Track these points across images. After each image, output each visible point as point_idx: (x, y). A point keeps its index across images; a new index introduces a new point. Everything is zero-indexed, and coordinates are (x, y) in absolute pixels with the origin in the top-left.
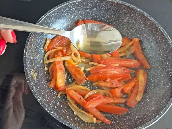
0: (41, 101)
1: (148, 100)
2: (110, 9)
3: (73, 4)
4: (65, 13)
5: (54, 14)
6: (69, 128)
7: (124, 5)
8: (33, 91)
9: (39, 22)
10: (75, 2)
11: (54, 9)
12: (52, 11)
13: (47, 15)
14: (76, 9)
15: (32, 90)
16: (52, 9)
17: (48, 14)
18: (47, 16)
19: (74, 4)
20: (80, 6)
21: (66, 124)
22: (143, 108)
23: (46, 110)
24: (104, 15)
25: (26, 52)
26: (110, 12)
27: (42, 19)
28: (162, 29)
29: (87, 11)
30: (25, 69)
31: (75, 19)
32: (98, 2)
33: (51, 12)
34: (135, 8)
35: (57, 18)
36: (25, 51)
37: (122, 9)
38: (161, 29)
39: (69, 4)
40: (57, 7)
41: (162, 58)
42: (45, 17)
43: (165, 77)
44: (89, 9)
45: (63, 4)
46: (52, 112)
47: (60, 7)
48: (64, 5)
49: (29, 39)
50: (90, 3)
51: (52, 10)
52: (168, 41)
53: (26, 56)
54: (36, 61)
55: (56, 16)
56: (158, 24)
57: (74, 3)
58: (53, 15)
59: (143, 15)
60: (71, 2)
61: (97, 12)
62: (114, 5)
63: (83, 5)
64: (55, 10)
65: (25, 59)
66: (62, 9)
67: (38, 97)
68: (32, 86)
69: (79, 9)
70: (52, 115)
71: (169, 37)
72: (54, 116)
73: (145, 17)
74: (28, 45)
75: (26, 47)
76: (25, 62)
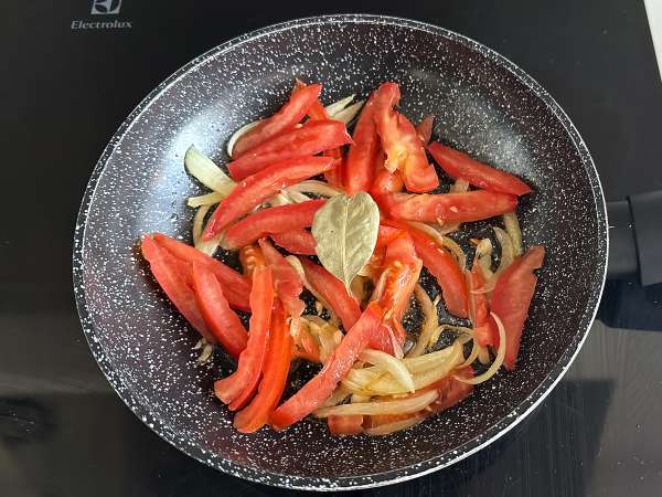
0: (126, 394)
2: (399, 54)
3: (263, 42)
4: (237, 78)
6: (219, 472)
7: (440, 38)
8: (103, 360)
9: (132, 119)
10: (266, 37)
11: (187, 69)
12: (183, 76)
13: (164, 91)
14: (276, 60)
15: (100, 360)
16: (182, 69)
18: (162, 93)
19: (266, 45)
20: (290, 51)
21: (209, 461)
23: (145, 419)
25: (82, 229)
26: (402, 65)
27: (143, 106)
28: (563, 117)
29: (320, 65)
30: (76, 289)
32: (352, 32)
33: (179, 79)
34: (477, 46)
35: (208, 98)
36: (78, 228)
37: (436, 51)
38: (559, 118)
40: (201, 59)
41: (567, 216)
42: (157, 98)
44: (326, 56)
45: (223, 48)
46: (163, 425)
47: (211, 58)
48: (227, 49)
49: (94, 184)
50: (324, 38)
51: (182, 72)
52: (579, 158)
53: (80, 243)
55: (202, 89)
56: (549, 100)
57: (262, 39)
58: (188, 90)
59: (502, 71)
60: (253, 39)
61: (357, 67)
62: (409, 40)
63: (301, 44)
64: (194, 69)
65: (79, 256)
66: (221, 65)
67: (119, 382)
68: (98, 344)
69: (291, 61)
70: (162, 435)
71: (582, 142)
72: (170, 438)
73: (511, 75)
74: (90, 205)
75: (83, 212)
76: (79, 266)
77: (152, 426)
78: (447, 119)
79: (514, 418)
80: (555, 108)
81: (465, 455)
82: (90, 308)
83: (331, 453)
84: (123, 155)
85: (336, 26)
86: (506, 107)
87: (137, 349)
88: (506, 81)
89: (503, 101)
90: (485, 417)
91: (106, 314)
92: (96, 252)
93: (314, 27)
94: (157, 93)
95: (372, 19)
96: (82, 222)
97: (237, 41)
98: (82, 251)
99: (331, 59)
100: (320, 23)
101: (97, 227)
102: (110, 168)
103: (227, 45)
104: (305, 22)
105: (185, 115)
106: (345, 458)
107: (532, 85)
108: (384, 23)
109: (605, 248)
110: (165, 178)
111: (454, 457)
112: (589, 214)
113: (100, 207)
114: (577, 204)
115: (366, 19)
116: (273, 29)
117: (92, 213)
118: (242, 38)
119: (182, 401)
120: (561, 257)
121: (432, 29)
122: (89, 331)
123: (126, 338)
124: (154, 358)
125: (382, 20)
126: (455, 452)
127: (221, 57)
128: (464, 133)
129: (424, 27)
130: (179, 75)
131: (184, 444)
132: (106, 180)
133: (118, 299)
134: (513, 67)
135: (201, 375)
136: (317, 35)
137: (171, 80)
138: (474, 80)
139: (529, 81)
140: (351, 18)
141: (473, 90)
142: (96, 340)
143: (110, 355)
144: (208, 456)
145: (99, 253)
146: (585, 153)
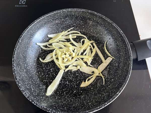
0: (28, 97)
1: (113, 80)
2: (78, 16)
3: (50, 16)
4: (44, 24)
5: (35, 26)
7: (88, 12)
8: (22, 90)
9: (23, 34)
10: (50, 15)
11: (34, 23)
14: (53, 20)
15: (21, 90)
17: (30, 27)
18: (29, 28)
20: (55, 17)
22: (109, 87)
23: (33, 103)
24: (75, 22)
26: (79, 19)
27: (25, 31)
29: (62, 20)
30: (14, 73)
31: (54, 27)
32: (68, 13)
33: (33, 25)
34: (96, 13)
36: (13, 59)
37: (87, 15)
38: (115, 27)
39: (46, 17)
40: (37, 20)
41: (119, 47)
42: (28, 29)
43: (122, 61)
45: (41, 18)
49: (16, 49)
52: (121, 35)
53: (14, 63)
54: (25, 65)
56: (113, 23)
59: (102, 18)
61: (70, 20)
62: (81, 13)
63: (58, 16)
65: (14, 66)
66: (41, 21)
67: (26, 94)
68: (20, 86)
69: (56, 20)
70: (38, 106)
71: (121, 31)
72: (40, 107)
73: (104, 19)
74: (15, 54)
75: (14, 56)
76: (14, 68)
77: (35, 104)
78: (89, 29)
79: (118, 94)
80: (114, 25)
81: (109, 104)
82: (18, 78)
83: (75, 105)
84: (22, 42)
85: (65, 12)
86: (103, 26)
87: (29, 86)
88: (102, 20)
89: (102, 24)
90: (109, 94)
91: (21, 78)
92: (17, 64)
93: (60, 12)
94: (28, 28)
95: (72, 9)
96: (14, 58)
97: (44, 16)
98: (14, 65)
99: (64, 18)
100: (62, 11)
101: (17, 59)
102: (19, 45)
103: (42, 17)
104: (58, 11)
105: (34, 33)
106: (79, 106)
107: (109, 20)
108: (75, 10)
109: (131, 53)
110: (31, 47)
111: (106, 104)
112: (125, 47)
113: (17, 54)
114: (122, 45)
115: (71, 9)
116: (52, 13)
117: (16, 56)
118: (45, 15)
119: (40, 96)
120: (119, 56)
121: (86, 10)
122: (18, 83)
123: (26, 83)
124: (33, 87)
125: (75, 9)
126: (106, 103)
127: (41, 20)
128: (93, 32)
129: (84, 10)
130: (32, 24)
131: (43, 108)
132: (18, 48)
133: (23, 74)
134: (104, 17)
135: (43, 90)
136: (61, 14)
137: (31, 25)
138: (95, 20)
139: (108, 19)
140: (68, 9)
141: (95, 23)
142: (20, 85)
143: (23, 88)
144: (49, 110)
145: (18, 65)
146: (123, 34)
